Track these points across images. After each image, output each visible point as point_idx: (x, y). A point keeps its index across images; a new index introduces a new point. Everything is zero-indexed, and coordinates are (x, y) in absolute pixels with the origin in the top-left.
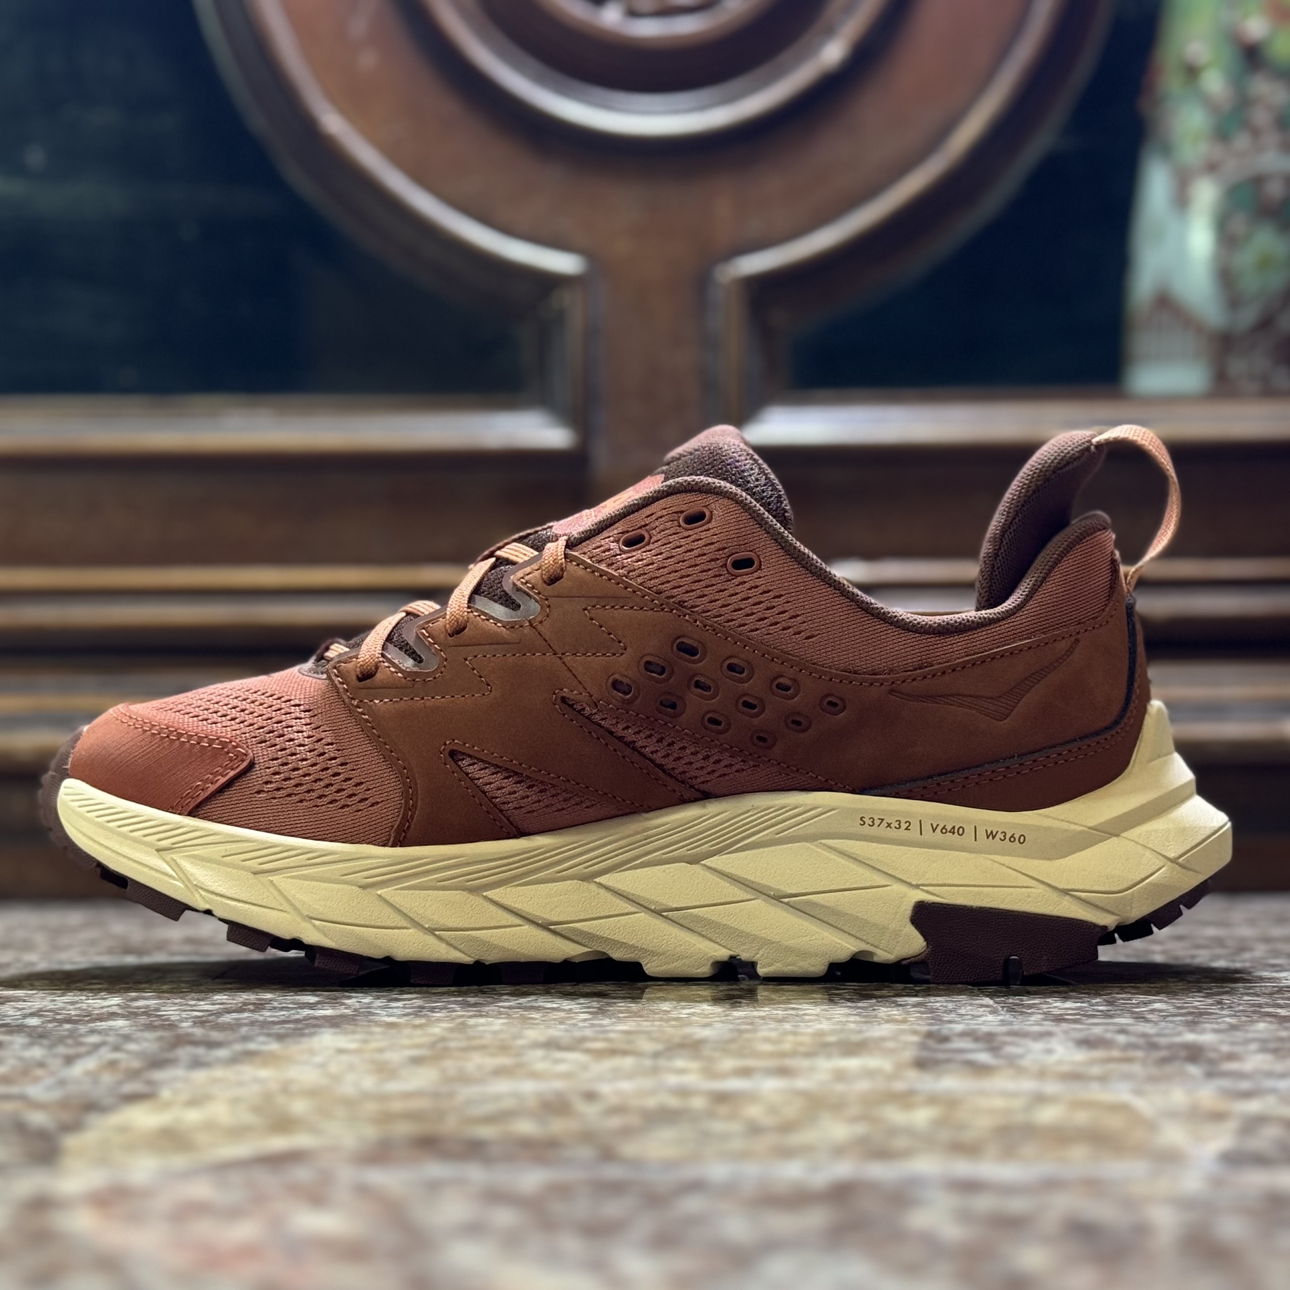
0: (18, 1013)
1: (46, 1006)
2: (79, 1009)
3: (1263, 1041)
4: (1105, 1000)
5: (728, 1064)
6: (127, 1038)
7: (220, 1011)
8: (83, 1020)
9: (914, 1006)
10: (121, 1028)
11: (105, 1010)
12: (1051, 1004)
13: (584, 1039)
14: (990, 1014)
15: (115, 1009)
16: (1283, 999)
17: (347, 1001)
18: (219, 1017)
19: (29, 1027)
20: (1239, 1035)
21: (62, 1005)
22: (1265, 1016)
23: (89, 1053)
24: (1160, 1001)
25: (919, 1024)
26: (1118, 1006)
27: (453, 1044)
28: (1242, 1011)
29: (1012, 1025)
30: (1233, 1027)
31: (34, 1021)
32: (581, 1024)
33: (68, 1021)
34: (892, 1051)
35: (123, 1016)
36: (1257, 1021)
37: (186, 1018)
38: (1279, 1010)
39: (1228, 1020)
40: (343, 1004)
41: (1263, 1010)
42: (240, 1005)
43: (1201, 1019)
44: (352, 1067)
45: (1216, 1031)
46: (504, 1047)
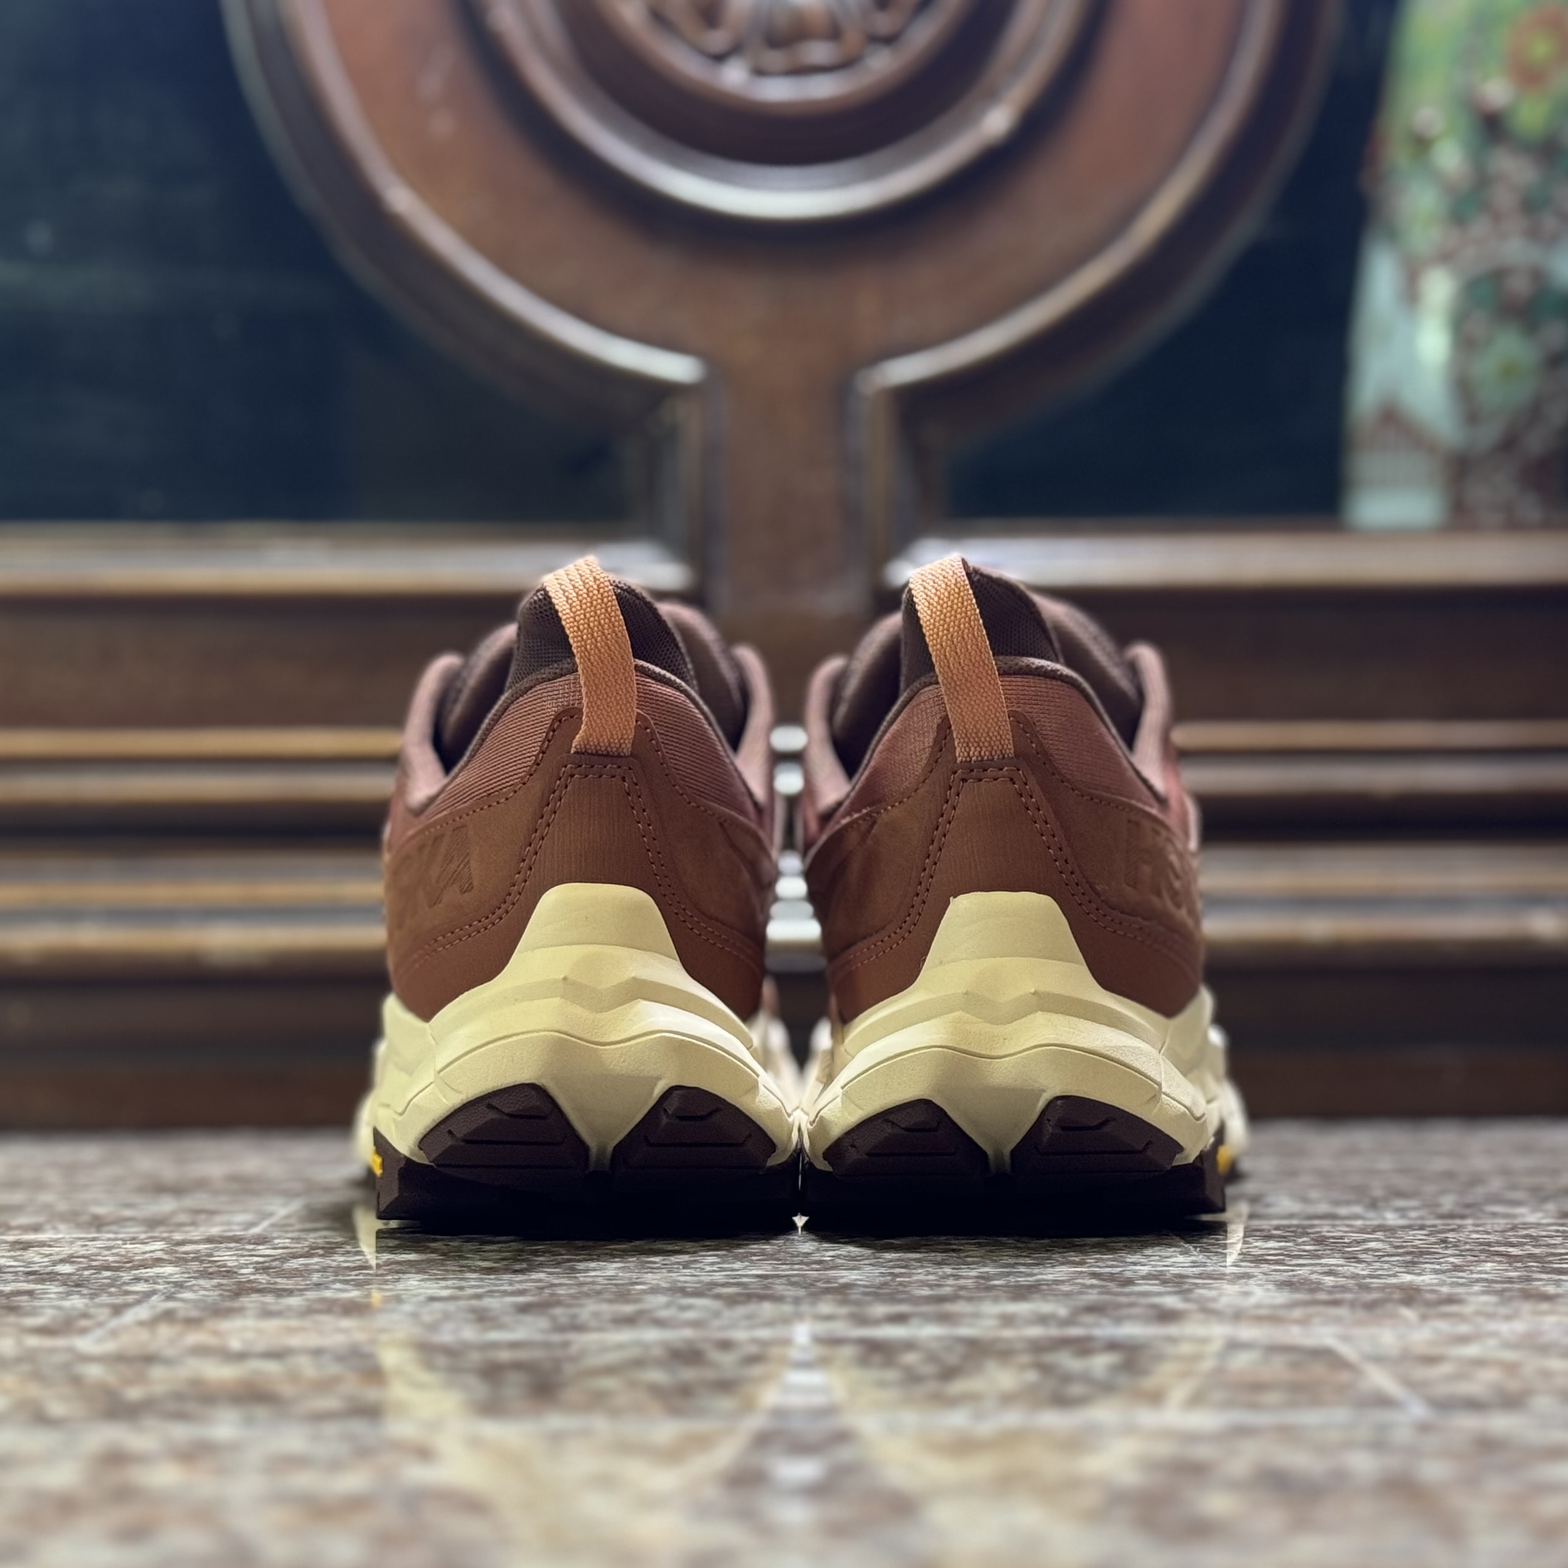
0: (46, 1259)
1: (76, 1252)
2: (117, 1254)
3: (1489, 1282)
4: (1313, 1239)
5: (880, 1310)
6: (180, 1285)
7: (284, 1255)
8: (123, 1267)
9: (1094, 1247)
10: (171, 1275)
11: (147, 1256)
12: (1251, 1243)
13: (715, 1284)
14: (1181, 1254)
15: (159, 1254)
16: (1517, 1237)
17: (432, 1245)
18: (283, 1263)
19: (61, 1274)
20: (1462, 1276)
21: (94, 1251)
22: (1494, 1255)
23: (138, 1302)
24: (1377, 1240)
25: (1097, 1266)
26: (1327, 1245)
27: (561, 1291)
28: (1468, 1250)
29: (1205, 1266)
30: (1457, 1268)
31: (66, 1269)
32: (708, 1268)
33: (107, 1268)
34: (1067, 1295)
35: (170, 1262)
36: (1485, 1261)
37: (246, 1264)
38: (1510, 1249)
39: (1451, 1259)
40: (428, 1247)
41: (1492, 1249)
42: (307, 1249)
43: (1421, 1260)
44: (447, 1316)
45: (1436, 1272)
46: (623, 1295)
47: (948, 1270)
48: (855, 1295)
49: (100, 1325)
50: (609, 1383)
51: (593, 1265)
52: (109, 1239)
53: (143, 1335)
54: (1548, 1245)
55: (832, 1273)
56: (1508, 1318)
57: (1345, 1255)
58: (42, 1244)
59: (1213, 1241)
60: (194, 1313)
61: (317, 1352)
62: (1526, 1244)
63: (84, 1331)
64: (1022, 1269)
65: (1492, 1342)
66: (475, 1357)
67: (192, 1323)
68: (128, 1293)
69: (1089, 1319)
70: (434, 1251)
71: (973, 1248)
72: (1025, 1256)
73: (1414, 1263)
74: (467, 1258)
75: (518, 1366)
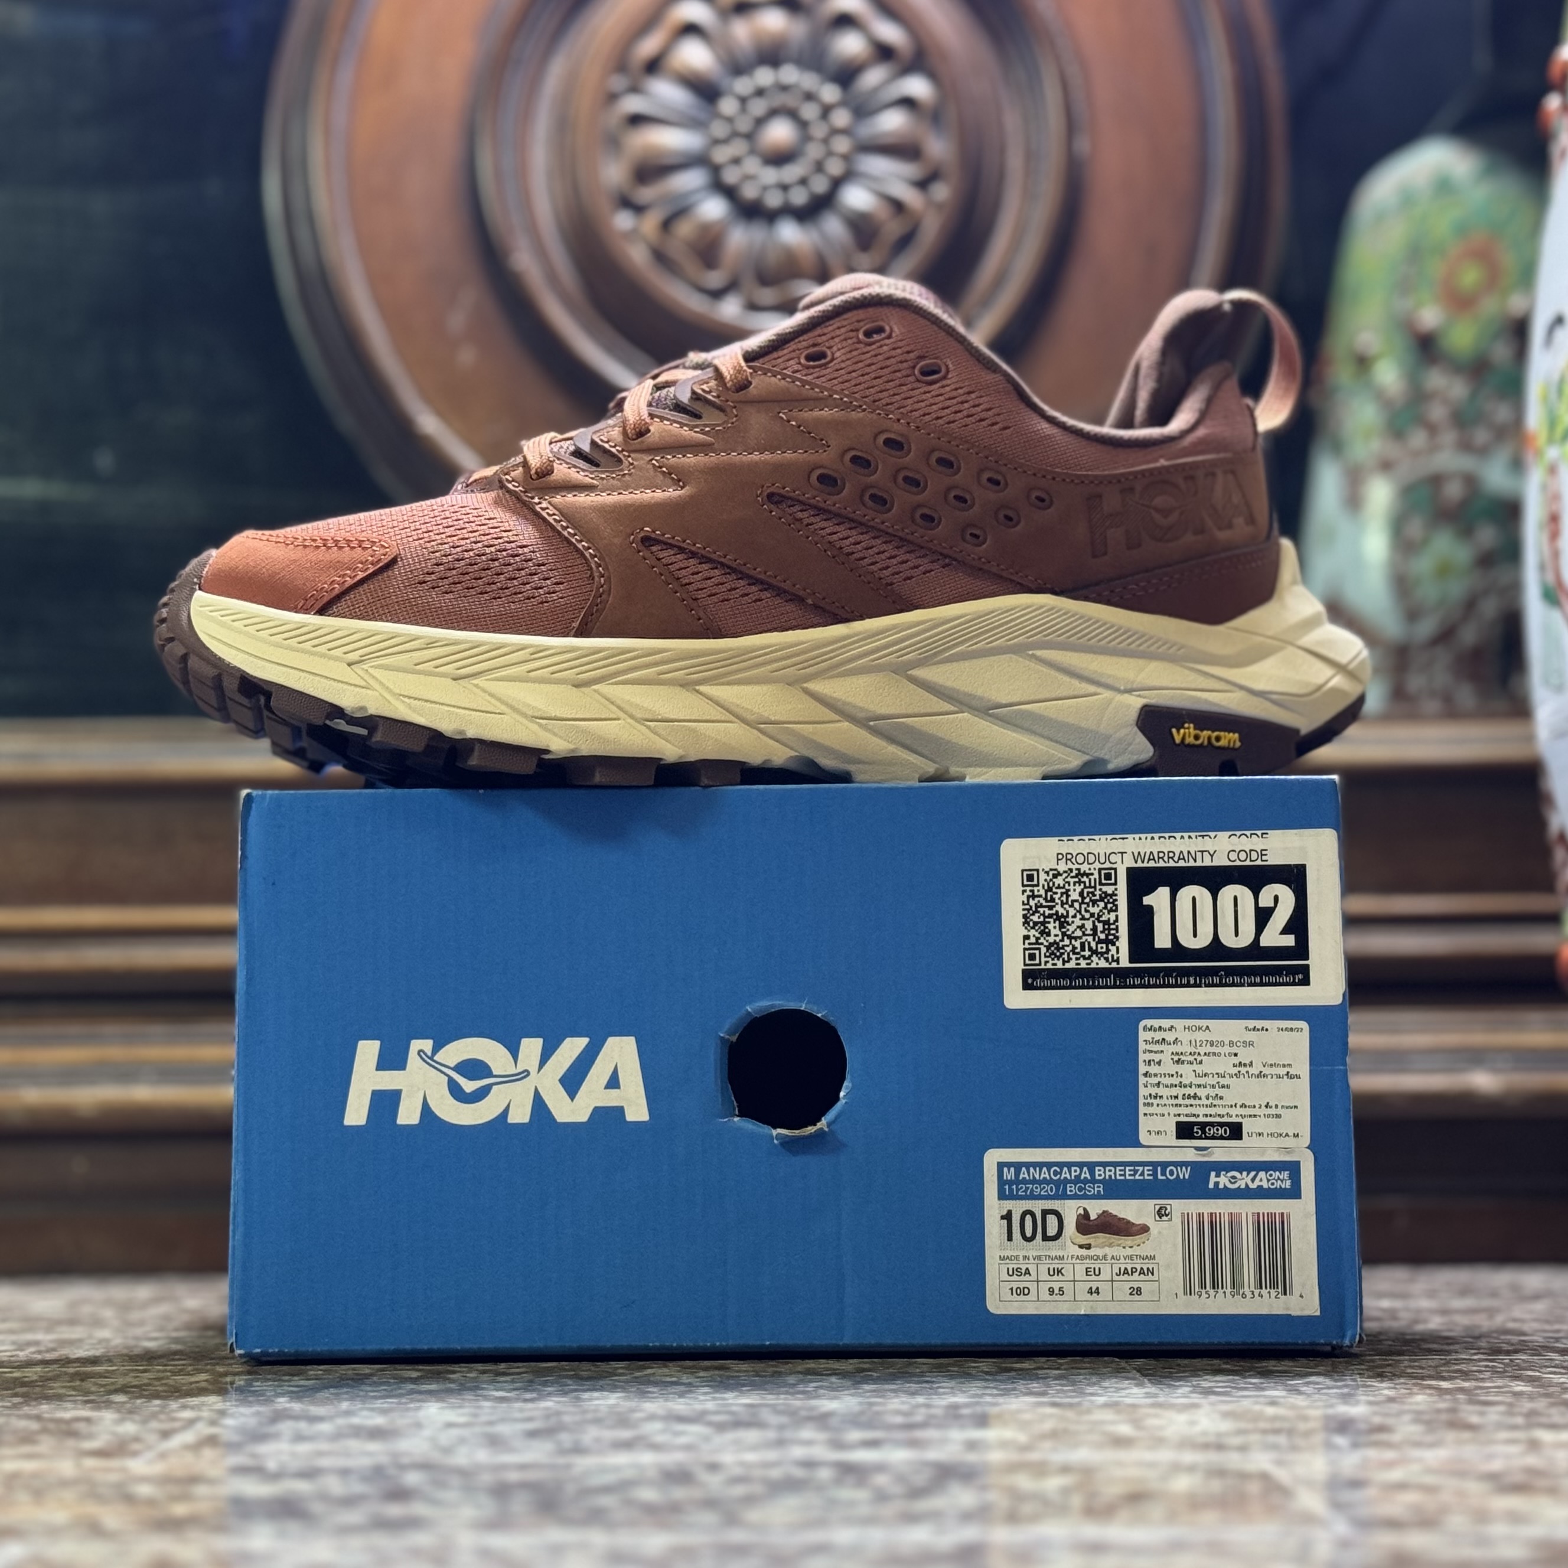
0: (102, 1389)
1: (129, 1382)
2: (165, 1384)
3: (1419, 1413)
4: (1257, 1373)
5: (856, 1435)
6: (222, 1413)
7: (316, 1385)
8: (171, 1396)
9: (1056, 1379)
10: (214, 1403)
11: (193, 1385)
13: (704, 1413)
14: (1135, 1386)
15: (204, 1385)
16: (1449, 1372)
17: (451, 1376)
19: (115, 1403)
20: (1394, 1407)
21: (146, 1381)
22: (1427, 1388)
23: (184, 1428)
24: (1317, 1374)
25: (1059, 1397)
26: (1269, 1378)
27: (567, 1419)
28: (1402, 1383)
29: (1157, 1397)
30: (1391, 1400)
31: (120, 1397)
32: (702, 1398)
33: (157, 1396)
34: (1027, 1423)
35: (214, 1391)
36: (1417, 1394)
37: (282, 1393)
38: (1441, 1383)
39: (1386, 1392)
40: (449, 1379)
41: (1425, 1382)
42: (336, 1380)
43: (1357, 1392)
44: (462, 1441)
45: (1370, 1403)
46: (623, 1421)
47: (920, 1399)
48: (834, 1421)
49: (149, 1448)
50: (607, 1501)
51: (596, 1394)
52: (159, 1371)
53: (189, 1458)
54: (1477, 1380)
55: (814, 1403)
56: (1432, 1445)
57: (1289, 1388)
58: (100, 1375)
60: (235, 1438)
61: (344, 1473)
62: (1456, 1378)
63: (135, 1454)
64: (988, 1399)
65: (1415, 1468)
66: (486, 1478)
67: (233, 1447)
68: (174, 1419)
69: (1047, 1445)
70: (452, 1381)
71: (945, 1379)
72: (993, 1388)
73: (1349, 1395)
74: (483, 1389)
75: (525, 1485)
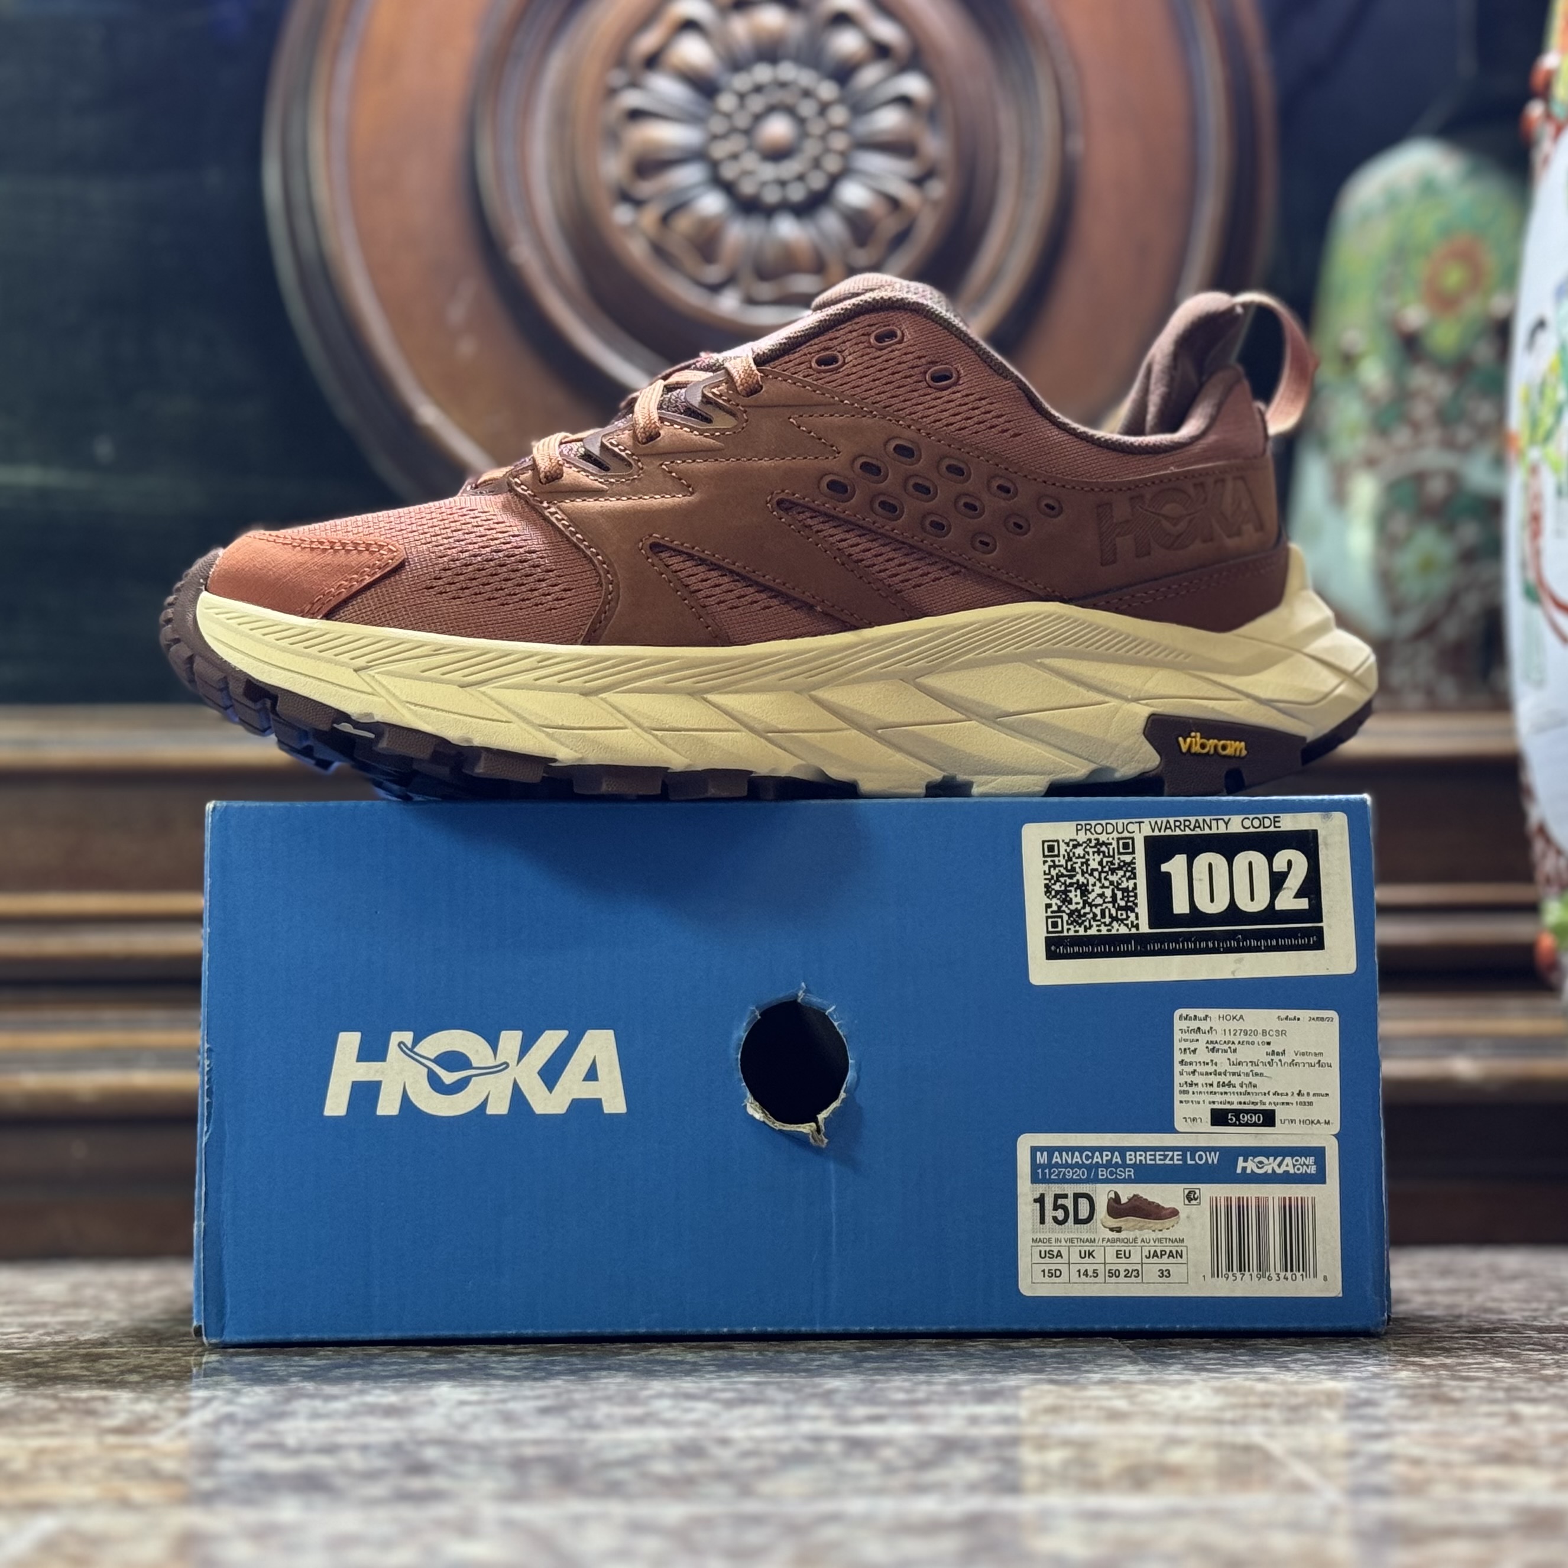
0: (115, 1370)
1: (142, 1363)
2: (178, 1365)
3: (1403, 1388)
4: (1247, 1351)
5: (860, 1411)
6: (237, 1392)
7: (328, 1366)
8: (185, 1376)
13: (711, 1391)
14: (1129, 1364)
16: (1431, 1349)
17: (460, 1356)
20: (1380, 1383)
22: (1410, 1364)
25: (1056, 1374)
27: (576, 1396)
30: (1377, 1376)
31: (134, 1377)
32: (708, 1377)
33: (171, 1377)
36: (1401, 1370)
39: (1372, 1368)
41: (1408, 1359)
43: (1345, 1369)
44: (476, 1418)
45: (1356, 1379)
46: (632, 1399)
47: (922, 1377)
48: (838, 1398)
49: (169, 1426)
50: (623, 1475)
52: (170, 1352)
53: (209, 1435)
54: (1458, 1356)
55: (818, 1381)
56: (1417, 1419)
57: (1278, 1365)
58: (111, 1356)
59: (1159, 1352)
60: (251, 1416)
61: (364, 1448)
62: (1439, 1355)
63: (155, 1431)
64: (988, 1376)
65: (1403, 1441)
66: (503, 1453)
67: (250, 1425)
68: (190, 1399)
69: (1048, 1419)
70: (462, 1361)
72: (991, 1366)
73: (1337, 1372)
74: (492, 1368)
75: (542, 1460)
